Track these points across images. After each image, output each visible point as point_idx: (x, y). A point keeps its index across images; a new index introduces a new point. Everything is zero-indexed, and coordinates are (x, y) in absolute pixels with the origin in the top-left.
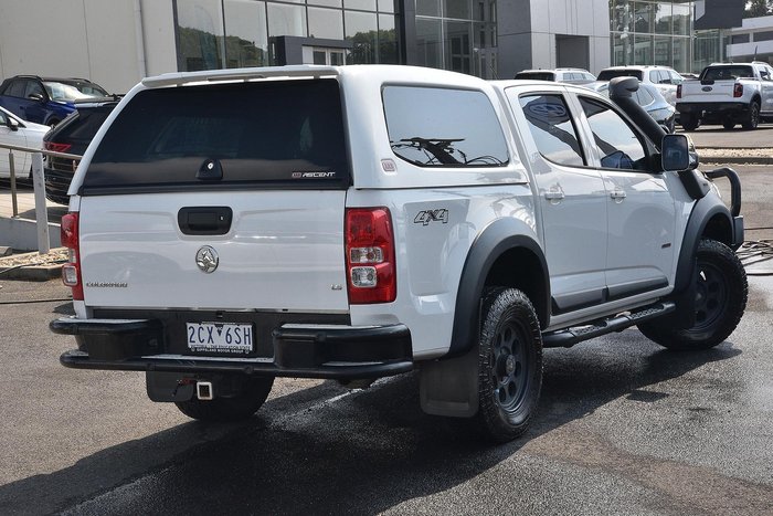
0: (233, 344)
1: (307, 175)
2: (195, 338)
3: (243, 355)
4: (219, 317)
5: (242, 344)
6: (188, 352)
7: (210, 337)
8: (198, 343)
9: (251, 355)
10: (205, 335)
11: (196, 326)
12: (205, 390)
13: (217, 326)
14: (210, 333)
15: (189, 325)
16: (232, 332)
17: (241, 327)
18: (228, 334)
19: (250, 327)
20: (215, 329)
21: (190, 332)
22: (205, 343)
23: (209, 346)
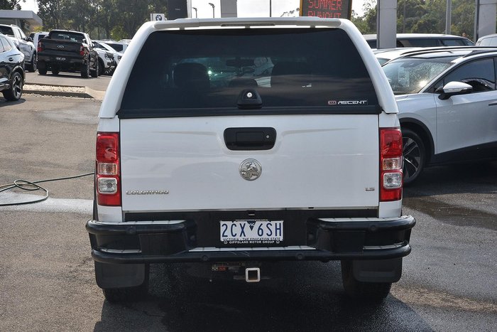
0: (265, 236)
1: (342, 102)
2: (228, 233)
3: (274, 245)
4: (251, 216)
5: (273, 235)
6: (222, 245)
7: (243, 232)
8: (230, 237)
9: (282, 244)
10: (237, 230)
11: (229, 223)
12: (253, 274)
13: (249, 222)
14: (243, 228)
15: (222, 223)
16: (264, 227)
17: (273, 223)
18: (259, 229)
19: (282, 222)
20: (248, 225)
21: (222, 229)
22: (238, 237)
23: (241, 239)
